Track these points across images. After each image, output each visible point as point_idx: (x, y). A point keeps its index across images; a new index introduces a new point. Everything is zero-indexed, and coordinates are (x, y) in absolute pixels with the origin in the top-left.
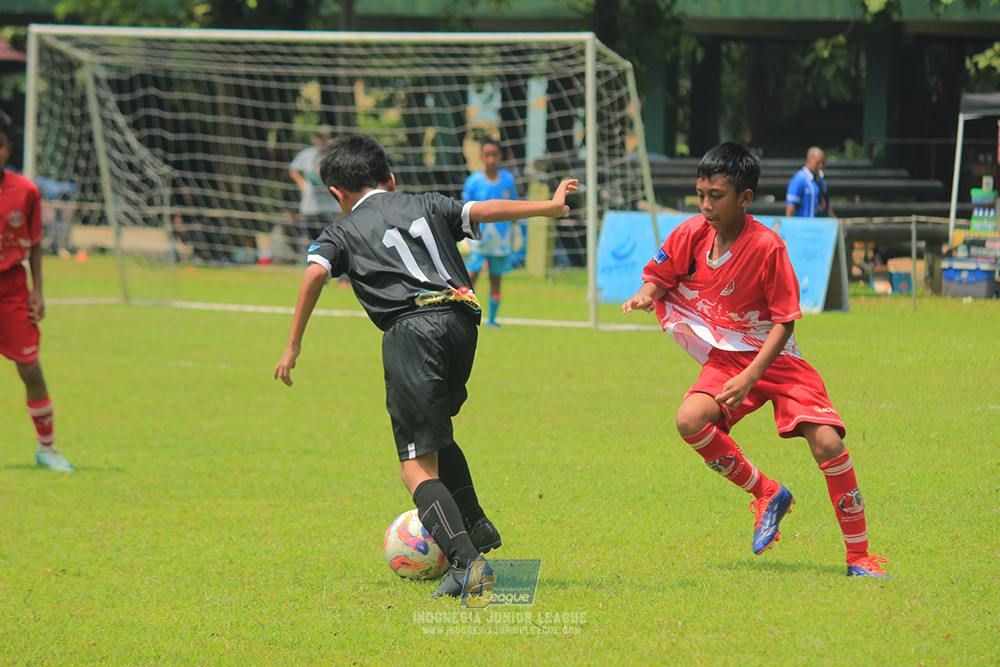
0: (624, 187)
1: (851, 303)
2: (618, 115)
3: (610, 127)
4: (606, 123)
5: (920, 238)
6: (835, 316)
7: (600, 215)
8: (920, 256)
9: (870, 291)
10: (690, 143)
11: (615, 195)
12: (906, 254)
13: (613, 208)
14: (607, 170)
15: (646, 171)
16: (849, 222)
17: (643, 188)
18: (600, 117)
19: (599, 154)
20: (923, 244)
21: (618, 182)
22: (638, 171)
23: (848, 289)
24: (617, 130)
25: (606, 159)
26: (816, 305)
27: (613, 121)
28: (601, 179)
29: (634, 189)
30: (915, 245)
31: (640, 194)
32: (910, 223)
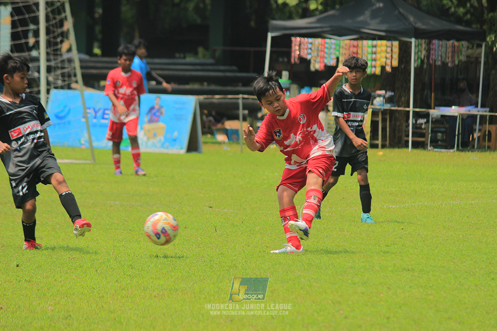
0: (63, 75)
1: (204, 148)
2: (59, 31)
3: (55, 38)
4: (52, 35)
5: (244, 108)
6: (193, 155)
7: (48, 91)
8: (244, 119)
9: (214, 140)
10: (102, 48)
11: (58, 79)
12: (235, 117)
13: (56, 88)
14: (52, 64)
15: (77, 64)
16: (202, 97)
17: (75, 75)
18: (48, 32)
19: (48, 54)
20: (246, 112)
21: (59, 72)
22: (73, 65)
23: (202, 138)
24: (59, 40)
25: (52, 57)
26: (182, 148)
27: (56, 34)
28: (49, 70)
29: (69, 76)
30: (242, 112)
31: (73, 79)
32: (238, 98)
